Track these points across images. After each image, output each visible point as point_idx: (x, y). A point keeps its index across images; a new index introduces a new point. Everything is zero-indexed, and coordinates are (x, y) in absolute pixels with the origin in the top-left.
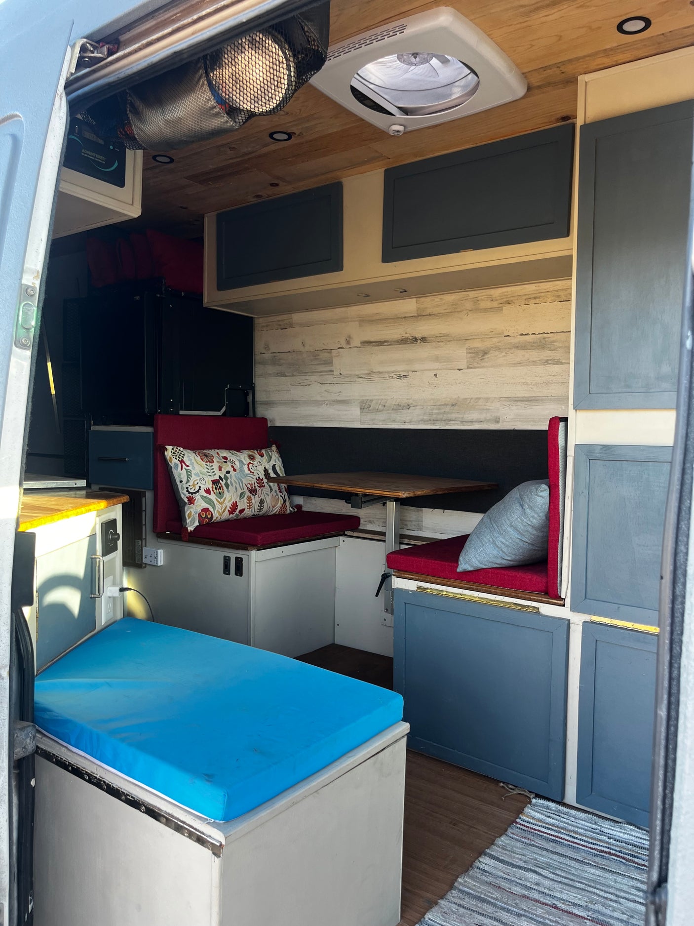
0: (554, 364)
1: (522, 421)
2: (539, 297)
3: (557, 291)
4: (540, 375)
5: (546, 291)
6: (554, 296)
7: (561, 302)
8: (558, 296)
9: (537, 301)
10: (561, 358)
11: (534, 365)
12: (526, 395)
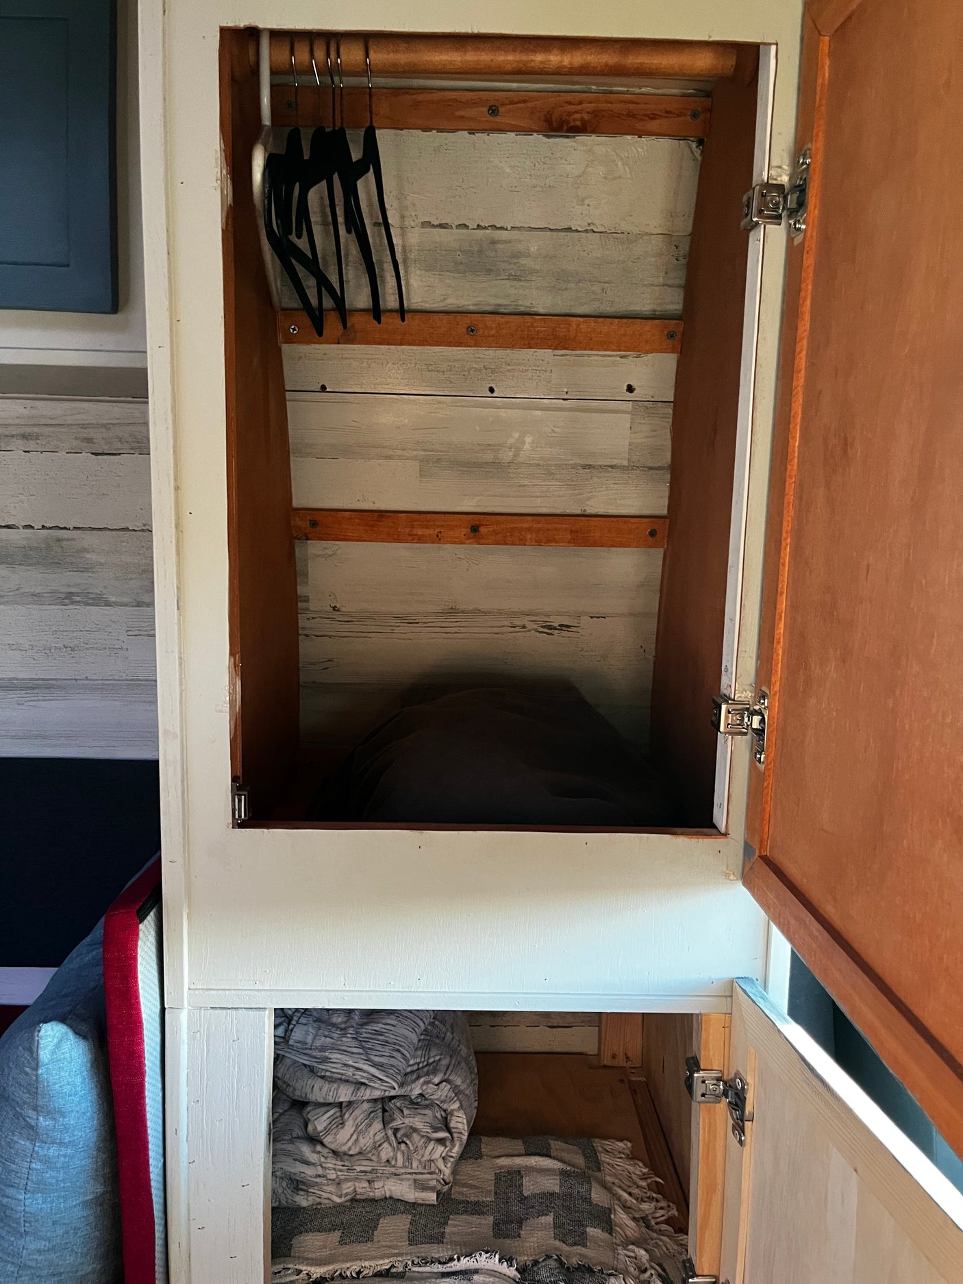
0: (89, 604)
1: (13, 737)
2: (37, 437)
3: (84, 426)
4: (54, 628)
5: (53, 422)
6: (76, 438)
7: (96, 454)
8: (89, 440)
9: (32, 445)
10: (104, 591)
11: (34, 603)
12: (21, 676)
